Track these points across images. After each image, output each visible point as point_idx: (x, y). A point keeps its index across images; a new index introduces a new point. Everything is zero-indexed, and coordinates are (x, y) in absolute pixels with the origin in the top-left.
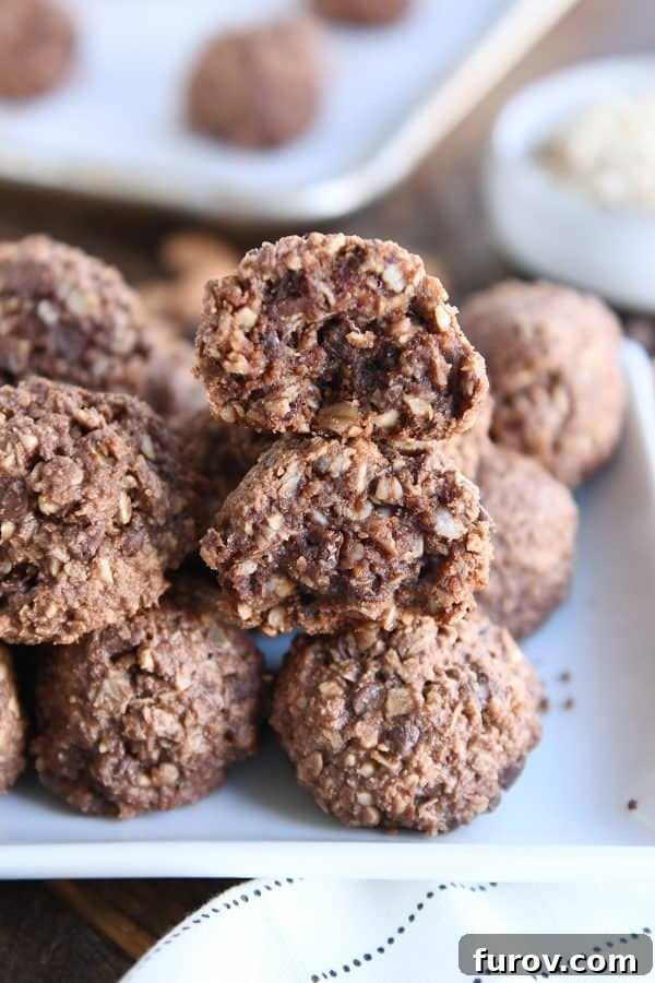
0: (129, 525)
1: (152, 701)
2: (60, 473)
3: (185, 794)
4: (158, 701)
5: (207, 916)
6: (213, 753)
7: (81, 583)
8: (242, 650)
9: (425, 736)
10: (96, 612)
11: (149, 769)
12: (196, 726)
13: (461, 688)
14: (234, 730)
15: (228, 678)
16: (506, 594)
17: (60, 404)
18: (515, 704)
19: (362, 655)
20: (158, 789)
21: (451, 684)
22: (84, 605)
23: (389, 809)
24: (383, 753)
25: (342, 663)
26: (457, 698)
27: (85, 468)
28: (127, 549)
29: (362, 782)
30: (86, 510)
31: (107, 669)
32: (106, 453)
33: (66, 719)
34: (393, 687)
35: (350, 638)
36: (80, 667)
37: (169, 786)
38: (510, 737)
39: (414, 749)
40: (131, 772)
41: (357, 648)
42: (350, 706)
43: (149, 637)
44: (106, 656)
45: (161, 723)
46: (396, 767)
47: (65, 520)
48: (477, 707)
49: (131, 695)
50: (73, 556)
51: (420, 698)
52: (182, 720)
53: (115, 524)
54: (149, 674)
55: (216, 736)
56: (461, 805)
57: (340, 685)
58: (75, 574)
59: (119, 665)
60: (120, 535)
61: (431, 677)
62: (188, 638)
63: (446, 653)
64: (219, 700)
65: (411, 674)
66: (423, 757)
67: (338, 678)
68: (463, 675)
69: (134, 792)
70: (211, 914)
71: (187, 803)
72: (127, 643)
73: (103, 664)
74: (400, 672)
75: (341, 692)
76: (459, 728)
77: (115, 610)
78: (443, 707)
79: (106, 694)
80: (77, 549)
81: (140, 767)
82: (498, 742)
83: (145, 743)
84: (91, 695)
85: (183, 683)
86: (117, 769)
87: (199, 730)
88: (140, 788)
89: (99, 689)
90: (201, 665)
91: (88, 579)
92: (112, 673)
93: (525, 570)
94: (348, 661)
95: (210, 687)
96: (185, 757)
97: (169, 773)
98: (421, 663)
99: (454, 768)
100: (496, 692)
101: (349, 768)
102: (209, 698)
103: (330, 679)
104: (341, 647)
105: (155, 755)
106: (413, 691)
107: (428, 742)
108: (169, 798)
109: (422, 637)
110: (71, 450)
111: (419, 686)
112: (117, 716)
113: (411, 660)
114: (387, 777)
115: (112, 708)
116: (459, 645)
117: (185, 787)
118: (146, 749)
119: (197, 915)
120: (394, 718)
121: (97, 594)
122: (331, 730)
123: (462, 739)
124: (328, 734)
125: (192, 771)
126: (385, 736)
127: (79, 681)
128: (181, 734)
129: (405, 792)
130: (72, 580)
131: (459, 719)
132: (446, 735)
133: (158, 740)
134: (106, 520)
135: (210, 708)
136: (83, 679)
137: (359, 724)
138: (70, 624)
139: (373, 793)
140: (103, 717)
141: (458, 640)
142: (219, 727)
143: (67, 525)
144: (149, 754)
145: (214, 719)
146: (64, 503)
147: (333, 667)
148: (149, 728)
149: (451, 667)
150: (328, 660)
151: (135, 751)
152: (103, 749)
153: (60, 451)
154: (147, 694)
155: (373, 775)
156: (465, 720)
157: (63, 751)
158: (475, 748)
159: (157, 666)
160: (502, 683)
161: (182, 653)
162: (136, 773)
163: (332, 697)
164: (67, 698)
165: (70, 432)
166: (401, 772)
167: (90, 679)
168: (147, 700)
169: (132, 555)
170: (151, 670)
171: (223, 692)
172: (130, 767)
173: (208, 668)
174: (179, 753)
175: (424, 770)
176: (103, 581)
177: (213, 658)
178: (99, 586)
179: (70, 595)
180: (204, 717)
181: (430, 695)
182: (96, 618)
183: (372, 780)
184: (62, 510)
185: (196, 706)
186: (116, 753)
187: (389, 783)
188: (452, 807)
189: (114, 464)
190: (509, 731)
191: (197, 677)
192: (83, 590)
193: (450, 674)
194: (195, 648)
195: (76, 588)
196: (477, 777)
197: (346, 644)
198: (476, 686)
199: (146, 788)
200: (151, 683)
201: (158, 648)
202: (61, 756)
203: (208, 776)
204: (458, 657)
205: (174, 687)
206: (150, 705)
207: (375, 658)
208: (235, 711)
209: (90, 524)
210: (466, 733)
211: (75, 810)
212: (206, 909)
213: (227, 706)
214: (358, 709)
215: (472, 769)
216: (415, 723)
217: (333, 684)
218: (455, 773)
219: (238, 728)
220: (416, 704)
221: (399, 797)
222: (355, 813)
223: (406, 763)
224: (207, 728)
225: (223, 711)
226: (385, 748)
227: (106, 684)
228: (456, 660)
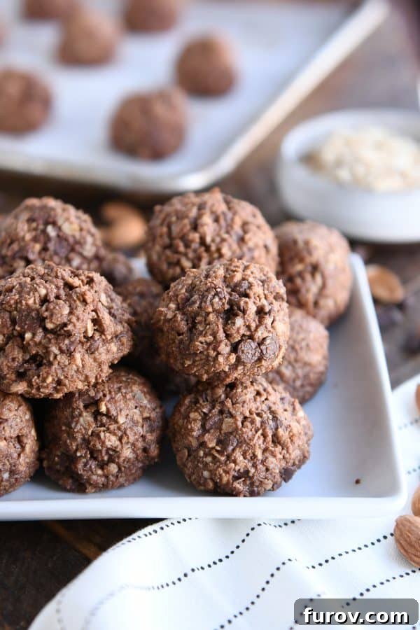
0: (92, 337)
1: (105, 429)
2: (57, 308)
3: (121, 480)
4: (108, 429)
5: (135, 539)
6: (137, 458)
7: (65, 366)
8: (153, 405)
9: (240, 444)
10: (72, 381)
11: (102, 466)
12: (128, 443)
13: (263, 423)
14: (148, 447)
15: (146, 419)
16: (297, 377)
17: (59, 274)
18: (291, 434)
19: (213, 401)
20: (107, 477)
21: (258, 420)
22: (66, 377)
23: (218, 481)
24: (217, 451)
25: (203, 404)
26: (259, 427)
27: (70, 306)
28: (90, 350)
29: (206, 464)
30: (70, 327)
31: (82, 412)
32: (82, 299)
33: (60, 439)
34: (226, 417)
35: (209, 392)
36: (68, 410)
37: (113, 475)
38: (288, 452)
39: (234, 450)
40: (93, 467)
41: (212, 397)
42: (203, 426)
43: (105, 395)
44: (81, 405)
45: (109, 440)
46: (223, 459)
47: (59, 333)
48: (270, 433)
49: (94, 426)
50: (62, 351)
51: (239, 424)
52: (120, 439)
53: (84, 337)
54: (104, 415)
55: (139, 449)
56: (257, 483)
57: (200, 414)
58: (63, 361)
59: (88, 410)
60: (87, 342)
61: (247, 414)
62: (125, 397)
63: (258, 404)
64: (140, 430)
65: (236, 412)
66: (238, 455)
67: (200, 411)
68: (265, 415)
69: (94, 477)
70: (137, 538)
71: (121, 486)
72: (93, 398)
73: (80, 409)
74: (231, 410)
75: (200, 418)
76: (258, 442)
77: (83, 381)
78: (251, 430)
79: (81, 425)
80: (64, 347)
81: (98, 465)
82: (281, 453)
83: (101, 451)
84: (73, 425)
85: (121, 420)
86: (85, 465)
87: (129, 446)
88: (97, 476)
89: (77, 422)
90: (131, 411)
91: (69, 364)
92: (85, 414)
93: (306, 364)
94: (206, 403)
95: (135, 423)
96: (122, 459)
97: (113, 468)
98: (243, 406)
99: (255, 463)
100: (281, 427)
101: (200, 457)
102: (135, 429)
103: (196, 411)
104: (204, 396)
105: (106, 458)
106: (236, 420)
107: (241, 447)
108: (112, 481)
109: (246, 394)
110: (64, 297)
111: (240, 419)
112: (86, 437)
113: (238, 405)
114: (218, 464)
115: (84, 432)
116: (266, 402)
117: (121, 477)
118: (101, 455)
119: (130, 538)
120: (225, 433)
121: (73, 372)
122: (193, 436)
123: (260, 448)
124: (191, 439)
125: (125, 467)
126: (219, 442)
127: (67, 418)
128: (120, 447)
129: (227, 472)
130: (61, 364)
131: (259, 437)
132: (251, 444)
133: (108, 449)
134: (80, 333)
135: (135, 434)
136: (69, 417)
137: (207, 435)
138: (58, 387)
139: (210, 471)
140: (79, 437)
141: (266, 399)
142: (140, 445)
143: (59, 335)
144: (103, 457)
145: (137, 440)
146: (58, 323)
147: (198, 405)
148: (103, 443)
149: (259, 411)
150: (197, 402)
151: (95, 455)
152: (79, 454)
153: (58, 297)
154: (103, 425)
155: (212, 463)
156: (262, 438)
157: (58, 456)
158: (267, 454)
159: (108, 410)
160: (285, 423)
161: (122, 404)
162: (95, 467)
163: (195, 420)
164: (61, 428)
165: (64, 288)
166: (226, 462)
167: (73, 417)
168: (102, 429)
169: (92, 353)
170: (105, 412)
171: (143, 427)
172: (93, 464)
173: (135, 413)
174: (119, 457)
175: (238, 461)
176: (77, 366)
177: (138, 408)
178: (75, 368)
179: (59, 372)
180: (132, 439)
181: (245, 423)
182: (72, 385)
183: (211, 464)
184: (57, 327)
185: (128, 432)
186: (85, 457)
187: (219, 467)
188: (252, 484)
189: (85, 306)
190: (287, 448)
191: (129, 417)
192: (66, 369)
193: (258, 415)
194: (128, 402)
195: (62, 368)
196: (267, 470)
197: (207, 395)
198: (271, 422)
199: (101, 476)
200: (105, 419)
201: (108, 401)
202: (56, 459)
203: (134, 471)
204: (264, 407)
205: (116, 422)
206: (104, 431)
207: (220, 403)
208: (150, 437)
209: (71, 335)
210: (262, 445)
211: (63, 489)
212: (135, 536)
213: (144, 434)
214: (207, 428)
215: (264, 465)
216: (235, 437)
217: (196, 414)
218: (255, 466)
219: (149, 445)
220: (237, 427)
221: (224, 474)
222: (202, 482)
223: (228, 457)
224: (133, 445)
225: (142, 436)
226: (218, 448)
227: (81, 419)
228: (263, 409)
